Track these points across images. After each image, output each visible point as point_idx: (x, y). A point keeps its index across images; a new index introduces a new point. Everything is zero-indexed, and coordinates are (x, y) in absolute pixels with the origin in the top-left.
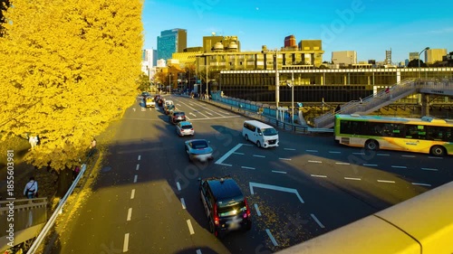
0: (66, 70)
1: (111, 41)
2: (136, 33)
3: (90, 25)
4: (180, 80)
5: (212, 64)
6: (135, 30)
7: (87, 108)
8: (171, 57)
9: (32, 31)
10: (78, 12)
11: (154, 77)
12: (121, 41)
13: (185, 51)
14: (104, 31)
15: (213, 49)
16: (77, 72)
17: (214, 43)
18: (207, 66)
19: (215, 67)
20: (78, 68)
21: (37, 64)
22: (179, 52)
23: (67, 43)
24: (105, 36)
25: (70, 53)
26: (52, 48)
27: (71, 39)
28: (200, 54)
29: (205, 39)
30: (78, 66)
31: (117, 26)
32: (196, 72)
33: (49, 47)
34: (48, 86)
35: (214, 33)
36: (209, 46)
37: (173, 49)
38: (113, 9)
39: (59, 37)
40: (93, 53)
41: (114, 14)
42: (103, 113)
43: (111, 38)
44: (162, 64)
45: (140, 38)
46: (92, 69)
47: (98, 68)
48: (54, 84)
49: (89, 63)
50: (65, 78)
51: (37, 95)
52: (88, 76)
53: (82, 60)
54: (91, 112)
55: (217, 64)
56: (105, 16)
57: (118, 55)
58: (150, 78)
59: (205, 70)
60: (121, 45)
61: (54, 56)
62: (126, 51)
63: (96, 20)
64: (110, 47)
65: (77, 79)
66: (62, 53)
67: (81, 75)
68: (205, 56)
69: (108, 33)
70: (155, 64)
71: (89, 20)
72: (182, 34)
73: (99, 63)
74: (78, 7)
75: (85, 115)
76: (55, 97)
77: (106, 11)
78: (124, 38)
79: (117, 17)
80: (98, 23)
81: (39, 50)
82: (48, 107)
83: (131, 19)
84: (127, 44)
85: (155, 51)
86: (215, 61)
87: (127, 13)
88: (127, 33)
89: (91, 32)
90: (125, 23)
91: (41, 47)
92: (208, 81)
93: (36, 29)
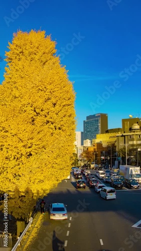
0: (22, 148)
1: (52, 126)
2: (71, 118)
3: (38, 114)
4: (103, 157)
5: (131, 143)
6: (70, 116)
7: (35, 177)
8: (95, 137)
9: (3, 121)
10: (30, 105)
11: (82, 155)
12: (59, 126)
13: (107, 132)
14: (48, 118)
15: (131, 129)
16: (29, 150)
17: (132, 124)
18: (126, 145)
19: (133, 145)
20: (29, 147)
21: (5, 144)
22: (102, 133)
23: (23, 128)
24: (48, 122)
25: (25, 136)
26: (14, 132)
27: (26, 126)
28: (120, 134)
29: (124, 121)
30: (29, 145)
31: (57, 114)
32: (117, 150)
33: (12, 132)
34: (11, 159)
35: (131, 116)
36: (127, 127)
37: (96, 131)
38: (54, 101)
39: (18, 124)
40: (40, 136)
41: (55, 104)
42: (47, 182)
43: (52, 123)
44: (88, 143)
45: (73, 123)
46: (39, 148)
47: (43, 147)
48: (15, 158)
49: (38, 143)
50: (22, 154)
51: (4, 166)
52: (36, 153)
53: (33, 141)
54: (38, 181)
55: (135, 142)
56: (48, 107)
57: (57, 136)
58: (78, 155)
59: (125, 149)
60: (60, 129)
61: (15, 138)
62: (63, 134)
63: (42, 110)
64: (51, 131)
65: (29, 156)
66: (20, 136)
67: (32, 153)
68: (124, 136)
69: (50, 120)
70: (82, 144)
71: (37, 111)
72: (104, 118)
73: (44, 143)
74: (30, 101)
75: (34, 183)
76: (15, 168)
77: (49, 102)
78: (62, 123)
79: (57, 107)
80: (43, 113)
81: (6, 134)
82: (11, 175)
83: (66, 107)
84: (64, 128)
85: (82, 133)
86: (133, 140)
87: (64, 103)
88: (64, 119)
89: (39, 120)
90: (62, 111)
91: (7, 131)
92: (127, 157)
93: (5, 119)
